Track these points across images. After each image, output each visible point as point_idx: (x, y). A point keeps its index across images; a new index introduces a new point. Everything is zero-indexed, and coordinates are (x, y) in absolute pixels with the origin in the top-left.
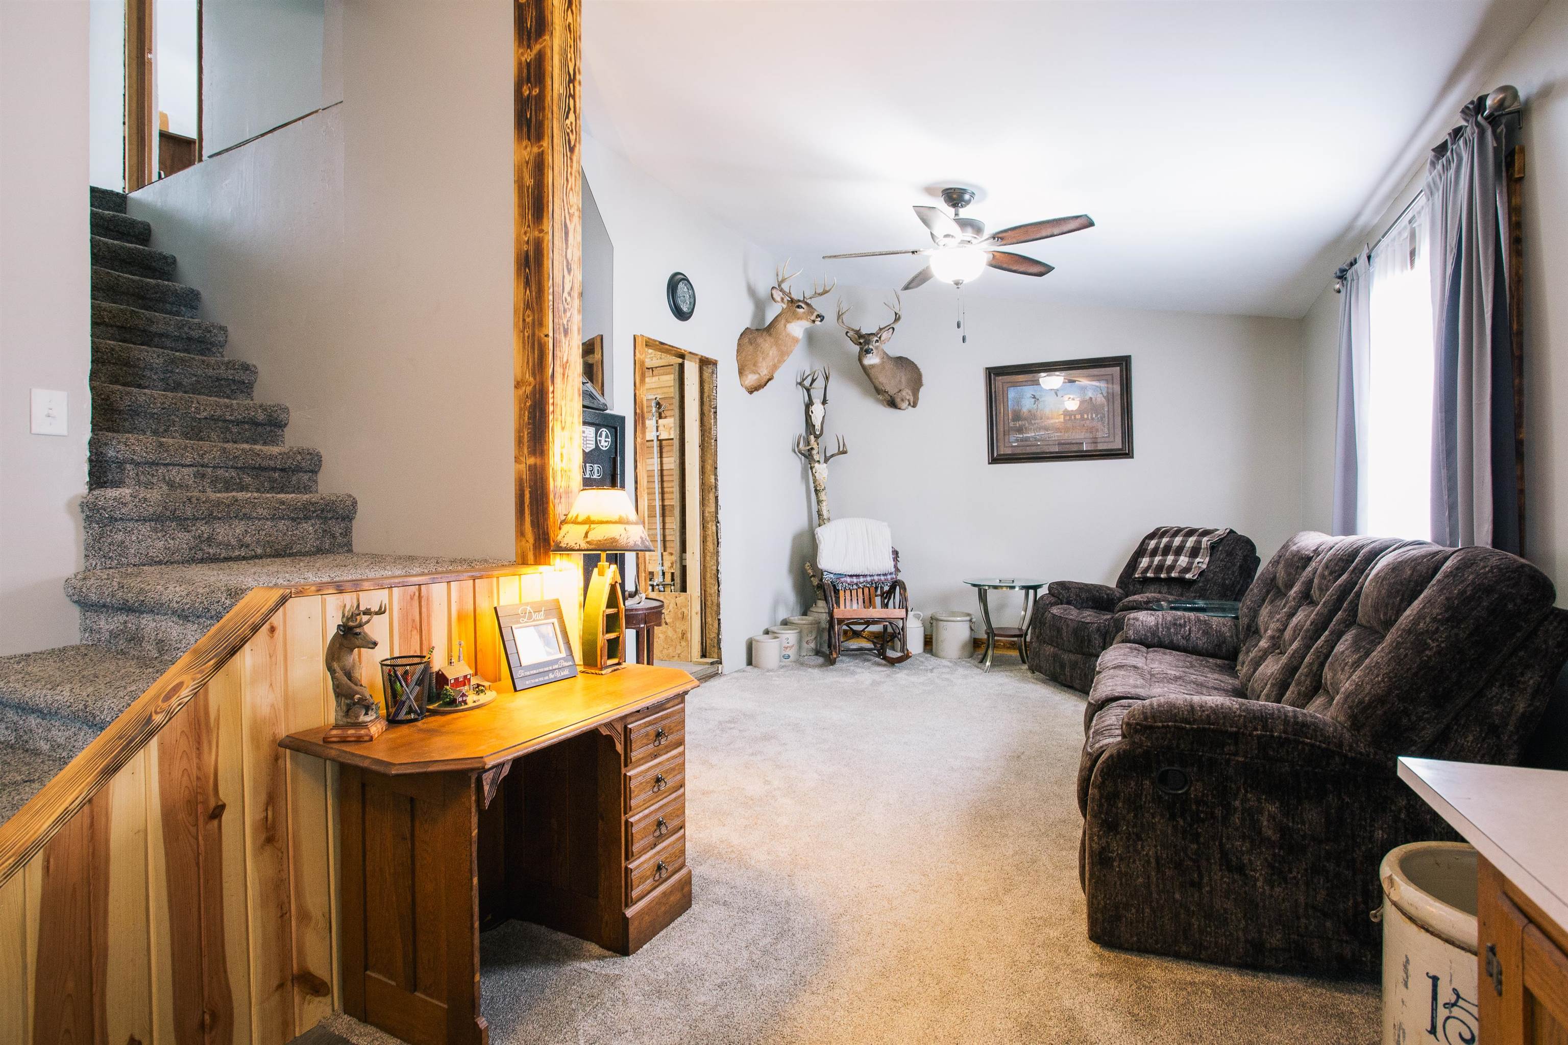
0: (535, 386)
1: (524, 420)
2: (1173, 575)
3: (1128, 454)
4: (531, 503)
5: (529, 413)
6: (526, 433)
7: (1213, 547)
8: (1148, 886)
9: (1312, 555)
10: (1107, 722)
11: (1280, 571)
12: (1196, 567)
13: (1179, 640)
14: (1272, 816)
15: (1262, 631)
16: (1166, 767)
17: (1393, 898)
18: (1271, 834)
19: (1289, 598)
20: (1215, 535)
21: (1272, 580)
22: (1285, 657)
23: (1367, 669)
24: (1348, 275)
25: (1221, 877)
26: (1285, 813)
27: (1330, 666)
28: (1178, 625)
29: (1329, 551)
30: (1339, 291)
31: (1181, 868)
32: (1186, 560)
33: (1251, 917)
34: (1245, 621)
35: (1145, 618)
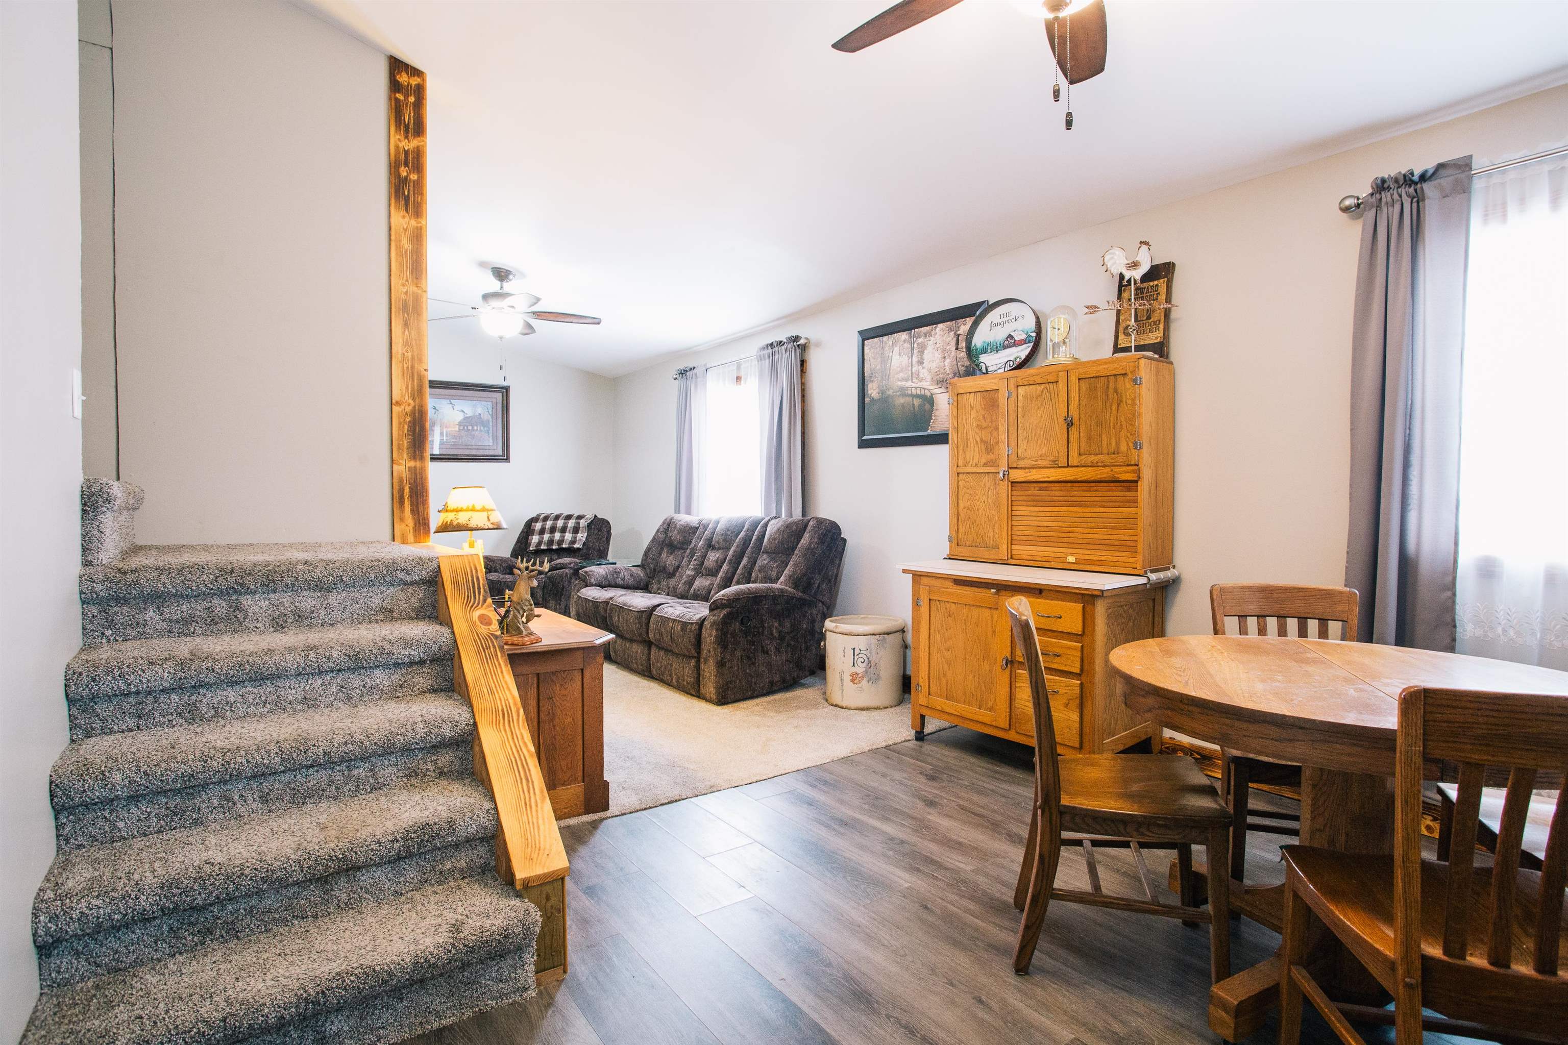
0: (414, 407)
1: (403, 432)
2: (564, 546)
3: (506, 459)
4: (411, 496)
5: (409, 426)
6: (405, 442)
7: (589, 525)
8: (738, 670)
9: (697, 526)
10: (677, 613)
11: (676, 536)
12: (580, 540)
13: (619, 581)
14: (776, 628)
15: (671, 569)
16: (743, 615)
17: (837, 630)
18: (776, 634)
19: (693, 548)
20: (587, 519)
21: (663, 542)
22: (721, 574)
23: (795, 565)
24: (688, 373)
25: (761, 658)
26: (780, 625)
27: (759, 571)
28: (617, 573)
29: (717, 522)
30: (676, 379)
31: (749, 658)
32: (571, 535)
33: (770, 671)
34: (652, 566)
35: (597, 571)
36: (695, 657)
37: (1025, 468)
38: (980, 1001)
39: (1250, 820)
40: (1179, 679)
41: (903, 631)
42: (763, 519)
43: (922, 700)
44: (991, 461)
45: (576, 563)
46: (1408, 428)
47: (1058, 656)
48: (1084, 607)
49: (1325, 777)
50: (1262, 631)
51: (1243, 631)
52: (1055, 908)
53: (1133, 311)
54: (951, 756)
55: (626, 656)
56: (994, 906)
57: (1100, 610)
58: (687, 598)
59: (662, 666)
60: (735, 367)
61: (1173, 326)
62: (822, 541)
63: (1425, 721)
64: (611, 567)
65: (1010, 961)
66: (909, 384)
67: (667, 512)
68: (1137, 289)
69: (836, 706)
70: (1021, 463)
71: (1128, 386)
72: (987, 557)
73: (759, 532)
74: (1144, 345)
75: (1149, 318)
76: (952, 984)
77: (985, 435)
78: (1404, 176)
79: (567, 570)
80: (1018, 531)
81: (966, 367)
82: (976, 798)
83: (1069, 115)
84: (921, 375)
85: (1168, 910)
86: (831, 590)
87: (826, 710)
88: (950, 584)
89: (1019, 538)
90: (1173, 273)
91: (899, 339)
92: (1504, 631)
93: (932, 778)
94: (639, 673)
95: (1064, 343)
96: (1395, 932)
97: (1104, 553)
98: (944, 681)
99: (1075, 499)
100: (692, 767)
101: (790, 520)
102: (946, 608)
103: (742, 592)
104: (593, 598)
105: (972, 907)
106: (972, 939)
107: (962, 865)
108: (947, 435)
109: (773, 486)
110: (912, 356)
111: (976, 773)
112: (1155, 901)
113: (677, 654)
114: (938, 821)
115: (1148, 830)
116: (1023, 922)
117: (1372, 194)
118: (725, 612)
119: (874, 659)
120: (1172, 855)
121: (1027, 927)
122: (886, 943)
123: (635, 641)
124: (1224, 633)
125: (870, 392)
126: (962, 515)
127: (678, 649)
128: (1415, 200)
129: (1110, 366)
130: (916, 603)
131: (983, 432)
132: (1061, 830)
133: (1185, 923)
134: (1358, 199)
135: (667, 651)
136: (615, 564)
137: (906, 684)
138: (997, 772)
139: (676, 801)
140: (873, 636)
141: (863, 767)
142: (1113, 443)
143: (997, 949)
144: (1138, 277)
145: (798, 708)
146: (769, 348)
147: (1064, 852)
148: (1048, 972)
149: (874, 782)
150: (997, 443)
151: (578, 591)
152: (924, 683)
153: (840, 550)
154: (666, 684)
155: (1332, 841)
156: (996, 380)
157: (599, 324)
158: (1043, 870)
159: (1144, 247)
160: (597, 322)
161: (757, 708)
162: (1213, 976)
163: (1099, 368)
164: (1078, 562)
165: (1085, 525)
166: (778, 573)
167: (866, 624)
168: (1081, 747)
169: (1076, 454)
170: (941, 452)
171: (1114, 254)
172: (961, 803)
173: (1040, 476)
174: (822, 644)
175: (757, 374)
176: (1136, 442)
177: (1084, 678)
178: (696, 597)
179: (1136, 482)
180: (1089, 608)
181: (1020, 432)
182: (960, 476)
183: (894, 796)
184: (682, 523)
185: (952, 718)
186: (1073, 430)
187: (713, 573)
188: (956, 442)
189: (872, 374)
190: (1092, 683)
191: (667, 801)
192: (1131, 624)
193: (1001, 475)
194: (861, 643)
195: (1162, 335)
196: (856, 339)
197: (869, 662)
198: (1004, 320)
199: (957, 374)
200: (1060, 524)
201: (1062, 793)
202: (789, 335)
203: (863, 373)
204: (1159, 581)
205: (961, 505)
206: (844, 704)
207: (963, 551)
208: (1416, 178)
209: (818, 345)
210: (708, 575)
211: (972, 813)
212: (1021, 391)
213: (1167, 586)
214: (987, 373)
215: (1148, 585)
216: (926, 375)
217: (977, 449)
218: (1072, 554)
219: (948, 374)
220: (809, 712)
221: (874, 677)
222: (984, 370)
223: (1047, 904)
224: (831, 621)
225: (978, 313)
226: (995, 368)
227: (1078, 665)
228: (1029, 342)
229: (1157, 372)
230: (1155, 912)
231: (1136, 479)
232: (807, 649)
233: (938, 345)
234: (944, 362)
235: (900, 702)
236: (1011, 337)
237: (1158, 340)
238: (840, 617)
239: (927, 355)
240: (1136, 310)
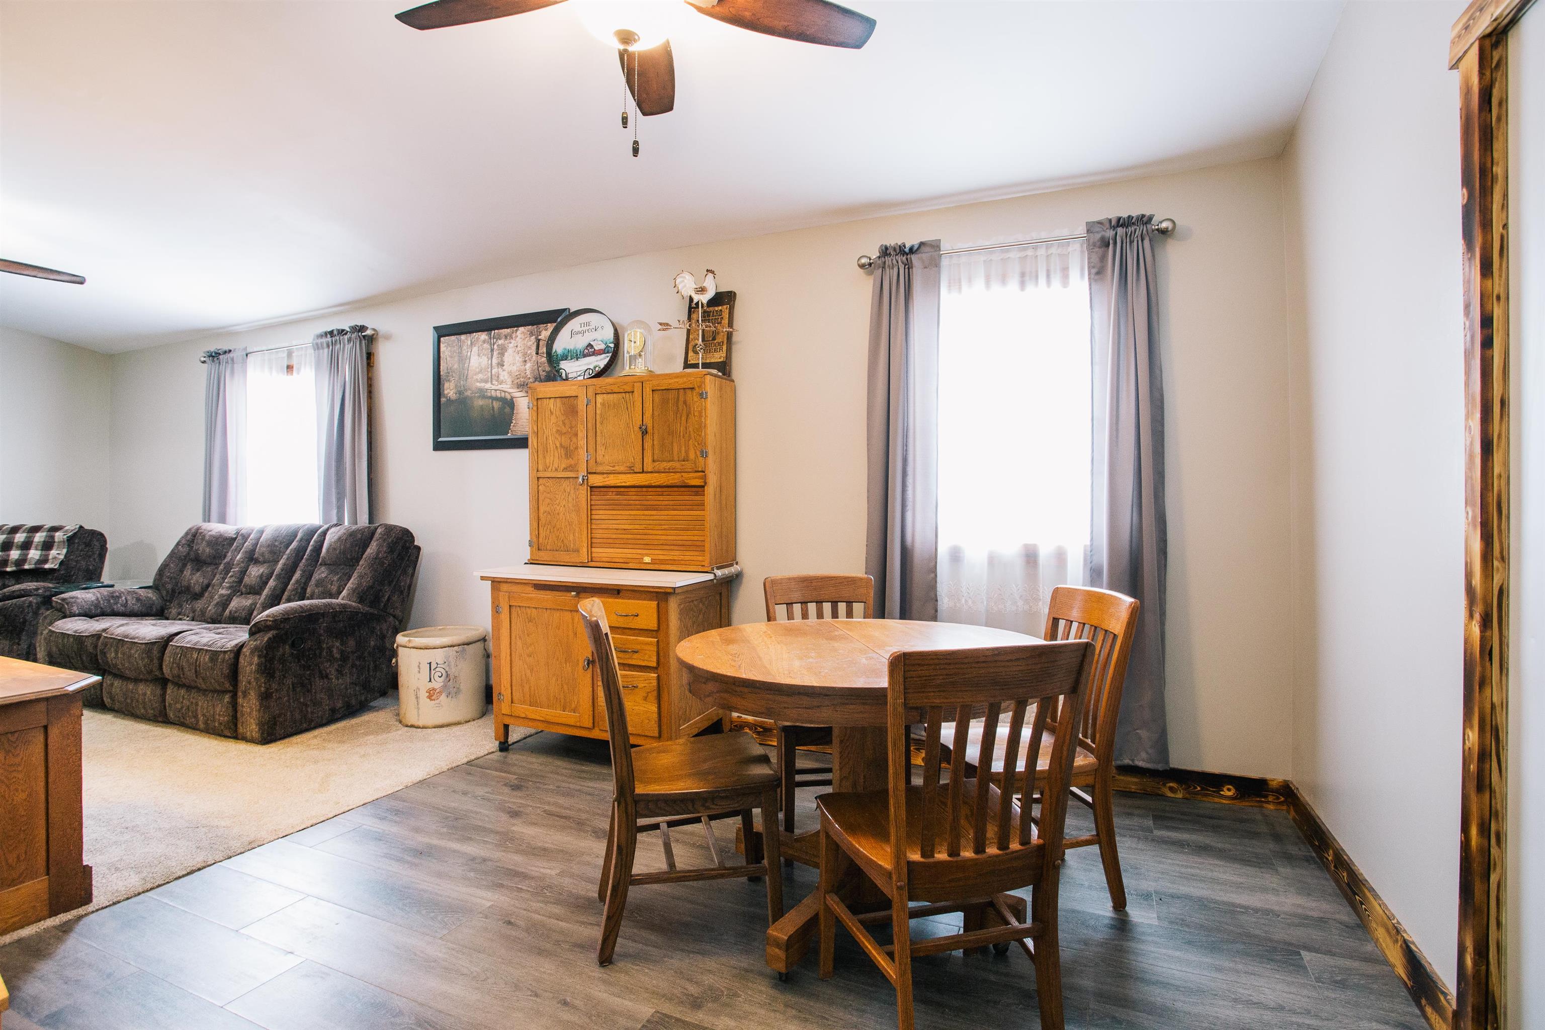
2: (26, 567)
7: (71, 540)
8: (288, 701)
9: (235, 536)
10: (205, 641)
11: (204, 549)
12: (55, 558)
13: (119, 607)
14: (337, 647)
15: (197, 589)
16: (294, 637)
17: (411, 645)
18: (337, 656)
19: (228, 563)
20: (67, 531)
21: (185, 557)
22: (266, 592)
23: (361, 577)
24: (221, 357)
25: (319, 683)
26: (342, 645)
27: (317, 586)
28: (115, 597)
29: (261, 532)
30: (204, 362)
31: (303, 685)
32: (39, 553)
33: (331, 697)
34: (169, 587)
35: (84, 596)
36: (230, 691)
37: (603, 473)
38: (565, 1003)
39: (798, 778)
40: (733, 663)
41: (484, 640)
42: (320, 527)
43: (505, 709)
44: (571, 466)
45: (47, 589)
46: (905, 445)
47: (636, 652)
48: (658, 604)
49: (848, 732)
50: (805, 616)
51: (790, 617)
52: (634, 893)
53: (700, 331)
54: (537, 763)
55: (129, 701)
56: (580, 905)
57: (673, 605)
58: (220, 622)
59: (182, 708)
60: (285, 355)
61: (735, 348)
62: (391, 549)
63: (905, 679)
64: (105, 591)
65: (594, 956)
66: (488, 386)
67: (191, 519)
68: (704, 312)
69: (412, 726)
70: (600, 469)
71: (695, 399)
72: (569, 560)
73: (316, 542)
74: (710, 363)
75: (714, 339)
76: (536, 995)
77: (565, 440)
78: (900, 246)
79: (31, 599)
80: (598, 534)
81: (547, 372)
82: (561, 800)
83: (636, 143)
84: (501, 378)
85: (735, 872)
86: (403, 601)
87: (400, 732)
88: (530, 589)
89: (598, 541)
90: (734, 301)
91: (478, 339)
92: (966, 601)
93: (516, 788)
94: (149, 720)
95: (640, 355)
96: (891, 847)
97: (677, 553)
98: (526, 689)
99: (649, 503)
100: (223, 823)
101: (354, 527)
102: (527, 614)
103: (293, 611)
104: (75, 632)
105: (557, 911)
106: (557, 943)
107: (548, 871)
108: (526, 439)
109: (334, 490)
110: (492, 358)
111: (562, 775)
112: (722, 867)
113: (205, 690)
114: (524, 831)
115: (714, 804)
116: (605, 913)
117: (879, 257)
118: (270, 635)
119: (453, 671)
120: (736, 822)
121: (609, 918)
122: (465, 971)
123: (141, 680)
124: (775, 619)
125: (446, 392)
126: (543, 521)
127: (205, 683)
128: (907, 267)
129: (681, 380)
130: (496, 610)
131: (563, 437)
132: (636, 818)
133: (751, 879)
134: (870, 259)
135: (189, 688)
136: (112, 586)
137: (488, 695)
138: (583, 771)
139: (199, 869)
140: (452, 648)
141: (441, 789)
142: (683, 452)
143: (581, 946)
144: (705, 302)
145: (366, 734)
146: (329, 336)
147: (640, 837)
148: (630, 956)
149: (456, 803)
150: (576, 448)
151: (51, 624)
152: (506, 693)
153: (413, 558)
154: (190, 728)
155: (855, 785)
156: (574, 387)
157: (82, 283)
158: (622, 859)
159: (710, 275)
160: (81, 281)
161: (315, 741)
162: (770, 919)
163: (670, 381)
164: (653, 562)
165: (659, 527)
166: (339, 587)
167: (441, 636)
168: (660, 736)
169: (650, 459)
170: (521, 456)
171: (685, 277)
172: (547, 807)
173: (618, 481)
174: (394, 661)
175: (313, 364)
176: (703, 452)
177: (661, 669)
178: (234, 620)
179: (703, 487)
180: (662, 605)
181: (598, 438)
182: (541, 480)
183: (477, 813)
184: (213, 533)
185: (539, 724)
186: (648, 438)
187: (255, 591)
188: (536, 447)
189: (449, 373)
190: (668, 674)
191: (184, 872)
192: (701, 616)
193: (580, 480)
194: (438, 656)
195: (724, 355)
196: (431, 336)
197: (448, 675)
198: (584, 329)
199: (538, 379)
200: (637, 527)
201: (636, 783)
202: (353, 324)
203: (439, 372)
204: (724, 576)
205: (542, 509)
206: (421, 724)
207: (544, 556)
208: (907, 250)
209: (388, 337)
210: (249, 594)
211: (558, 816)
212: (600, 399)
213: (731, 581)
214: (567, 379)
215: (715, 581)
216: (506, 377)
217: (556, 454)
218: (647, 555)
219: (529, 378)
220: (380, 737)
221: (453, 691)
222: (564, 375)
223: (626, 890)
224: (403, 636)
225: (559, 320)
226: (574, 375)
227: (655, 659)
228: (608, 352)
229: (721, 389)
230: (722, 876)
231: (703, 484)
232: (376, 668)
233: (519, 349)
234: (525, 365)
235: (483, 714)
236: (590, 346)
237: (722, 360)
238: (415, 631)
239: (509, 357)
240: (703, 330)
